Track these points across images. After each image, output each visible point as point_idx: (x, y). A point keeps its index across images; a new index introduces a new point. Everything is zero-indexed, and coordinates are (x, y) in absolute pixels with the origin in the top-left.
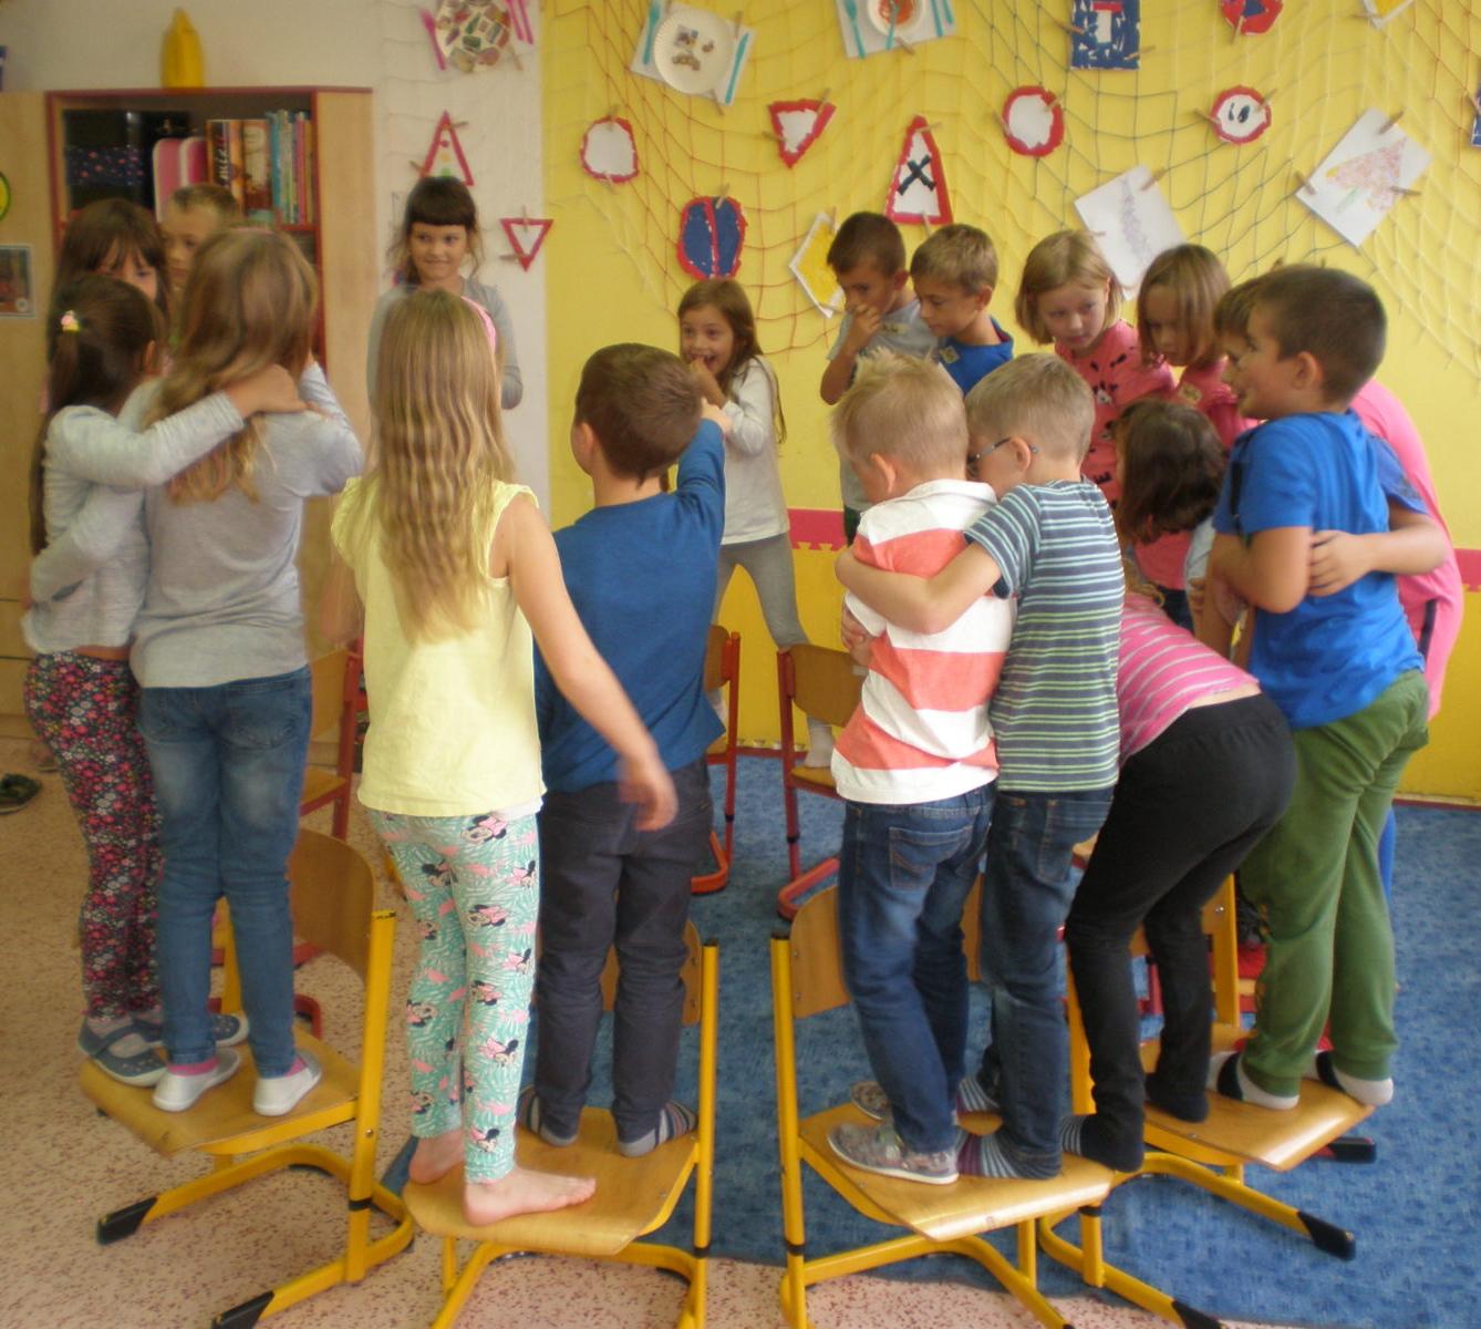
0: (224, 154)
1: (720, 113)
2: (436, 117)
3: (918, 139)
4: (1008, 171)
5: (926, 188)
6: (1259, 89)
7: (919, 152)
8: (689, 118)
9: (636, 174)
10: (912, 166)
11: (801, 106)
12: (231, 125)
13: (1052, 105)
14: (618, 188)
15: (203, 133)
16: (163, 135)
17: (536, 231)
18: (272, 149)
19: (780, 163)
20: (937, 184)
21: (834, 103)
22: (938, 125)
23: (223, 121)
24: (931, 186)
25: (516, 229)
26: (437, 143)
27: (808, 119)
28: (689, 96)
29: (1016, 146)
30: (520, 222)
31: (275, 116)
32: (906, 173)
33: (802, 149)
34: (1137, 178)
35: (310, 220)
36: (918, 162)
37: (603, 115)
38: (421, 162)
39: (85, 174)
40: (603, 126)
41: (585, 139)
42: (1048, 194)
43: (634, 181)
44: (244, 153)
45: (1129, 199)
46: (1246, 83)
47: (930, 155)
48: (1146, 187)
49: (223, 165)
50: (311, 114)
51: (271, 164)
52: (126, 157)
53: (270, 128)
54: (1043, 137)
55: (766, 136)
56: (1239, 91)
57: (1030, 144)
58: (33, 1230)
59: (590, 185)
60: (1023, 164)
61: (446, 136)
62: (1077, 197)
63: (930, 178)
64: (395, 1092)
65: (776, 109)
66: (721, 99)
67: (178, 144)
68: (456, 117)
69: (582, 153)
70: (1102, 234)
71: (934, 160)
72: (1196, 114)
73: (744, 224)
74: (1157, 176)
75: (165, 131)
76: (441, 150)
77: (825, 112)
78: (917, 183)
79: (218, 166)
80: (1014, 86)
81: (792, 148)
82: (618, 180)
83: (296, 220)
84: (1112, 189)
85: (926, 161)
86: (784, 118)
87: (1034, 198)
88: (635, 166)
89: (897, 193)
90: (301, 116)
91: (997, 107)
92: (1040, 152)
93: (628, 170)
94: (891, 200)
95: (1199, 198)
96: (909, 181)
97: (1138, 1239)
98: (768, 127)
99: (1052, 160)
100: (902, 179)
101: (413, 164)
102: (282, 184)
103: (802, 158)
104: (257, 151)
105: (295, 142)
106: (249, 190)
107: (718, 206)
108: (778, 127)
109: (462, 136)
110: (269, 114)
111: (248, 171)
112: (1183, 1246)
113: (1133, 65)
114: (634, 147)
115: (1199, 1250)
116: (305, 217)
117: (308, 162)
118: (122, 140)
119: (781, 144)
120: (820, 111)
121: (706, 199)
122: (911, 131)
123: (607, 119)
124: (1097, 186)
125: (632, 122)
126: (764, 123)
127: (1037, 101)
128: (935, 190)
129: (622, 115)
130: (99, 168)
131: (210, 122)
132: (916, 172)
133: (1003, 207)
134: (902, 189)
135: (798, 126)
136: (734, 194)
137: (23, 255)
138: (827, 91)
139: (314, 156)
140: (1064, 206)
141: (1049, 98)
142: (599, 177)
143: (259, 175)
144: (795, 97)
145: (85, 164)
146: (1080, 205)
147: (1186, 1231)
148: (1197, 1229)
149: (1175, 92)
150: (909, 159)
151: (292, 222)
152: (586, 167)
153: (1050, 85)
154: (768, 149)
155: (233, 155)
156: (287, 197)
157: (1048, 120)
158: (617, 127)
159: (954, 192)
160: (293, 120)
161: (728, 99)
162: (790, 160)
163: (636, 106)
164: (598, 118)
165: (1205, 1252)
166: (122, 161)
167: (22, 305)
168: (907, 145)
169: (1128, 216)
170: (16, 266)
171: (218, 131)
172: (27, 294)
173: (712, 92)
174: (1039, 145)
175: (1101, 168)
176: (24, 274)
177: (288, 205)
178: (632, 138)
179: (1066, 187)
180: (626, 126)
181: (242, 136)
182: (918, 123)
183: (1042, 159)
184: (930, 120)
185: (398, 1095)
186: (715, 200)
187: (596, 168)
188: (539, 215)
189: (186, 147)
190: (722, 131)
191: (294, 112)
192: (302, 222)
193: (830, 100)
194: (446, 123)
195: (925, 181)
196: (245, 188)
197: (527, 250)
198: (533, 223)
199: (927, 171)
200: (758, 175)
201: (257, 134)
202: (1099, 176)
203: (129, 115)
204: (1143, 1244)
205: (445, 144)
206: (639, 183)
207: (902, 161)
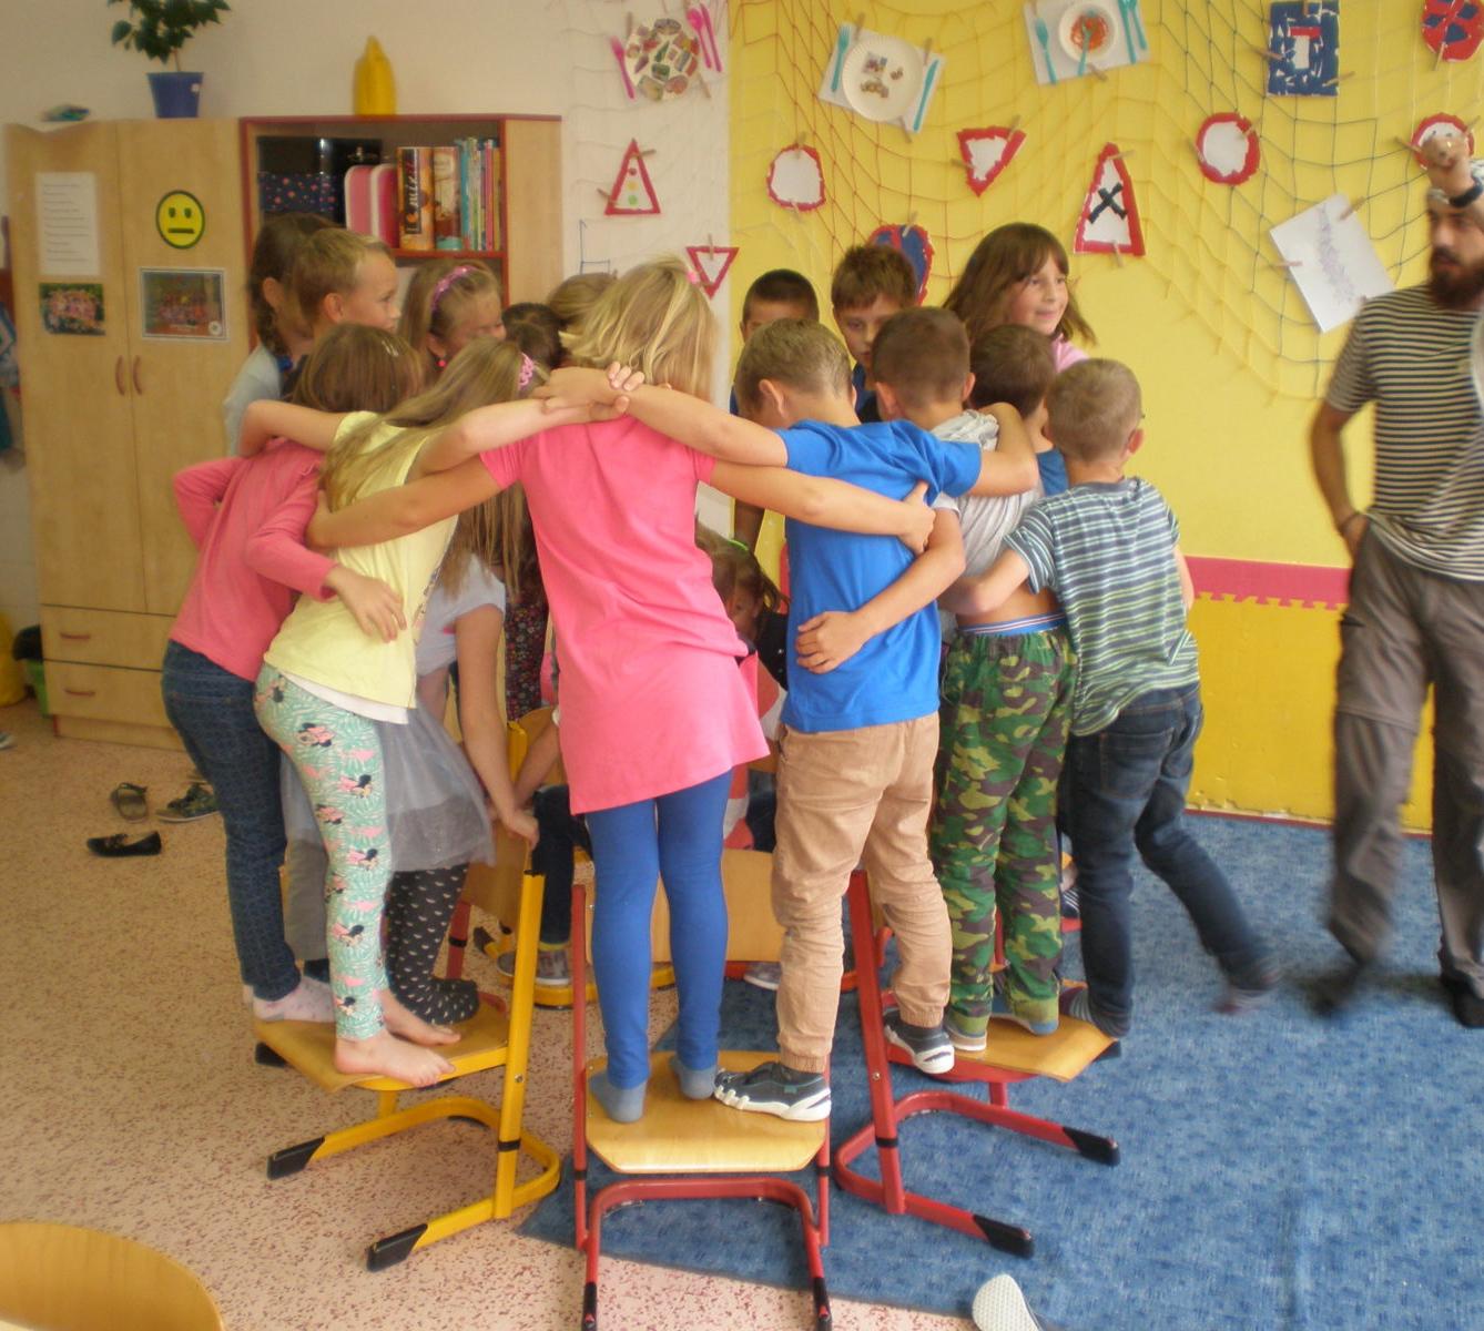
0: (414, 181)
1: (909, 141)
2: (625, 146)
3: (1109, 167)
4: (1202, 199)
5: (1117, 217)
6: (1462, 117)
7: (1110, 180)
8: (877, 146)
9: (823, 201)
10: (1103, 194)
11: (990, 133)
12: (420, 153)
13: (1248, 133)
14: (805, 216)
15: (394, 160)
16: (356, 162)
17: (722, 259)
18: (461, 175)
19: (969, 192)
20: (1128, 212)
21: (1024, 130)
22: (1130, 153)
23: (415, 149)
24: (1122, 214)
25: (702, 257)
26: (624, 170)
27: (999, 145)
28: (877, 123)
29: (1211, 174)
30: (705, 250)
31: (465, 144)
32: (1096, 201)
33: (991, 176)
34: (1335, 207)
35: (497, 247)
36: (1109, 190)
37: (790, 143)
38: (608, 190)
39: (278, 200)
40: (791, 154)
41: (772, 167)
42: (1242, 222)
43: (820, 209)
44: (433, 180)
45: (1327, 228)
46: (1449, 111)
47: (1122, 183)
48: (1344, 217)
49: (413, 192)
50: (500, 143)
51: (460, 192)
52: (319, 184)
53: (459, 156)
54: (1238, 165)
55: (954, 163)
56: (1441, 118)
57: (1225, 172)
58: (188, 1243)
59: (776, 213)
60: (1218, 192)
61: (633, 164)
62: (1273, 226)
63: (1122, 207)
64: (553, 1119)
65: (965, 136)
66: (910, 127)
67: (370, 170)
68: (643, 146)
69: (769, 181)
70: (1298, 264)
71: (1125, 188)
72: (1397, 141)
73: (930, 252)
74: (1356, 205)
75: (357, 158)
76: (628, 177)
77: (1014, 140)
78: (1108, 210)
79: (408, 193)
80: (1210, 114)
81: (980, 175)
82: (804, 207)
83: (484, 248)
84: (1309, 217)
85: (1117, 189)
86: (972, 145)
87: (1228, 227)
88: (822, 194)
89: (1087, 222)
90: (490, 144)
91: (1191, 134)
92: (1235, 180)
93: (814, 198)
94: (1081, 228)
95: (1398, 228)
96: (1100, 209)
97: (1306, 1301)
98: (957, 156)
99: (1247, 189)
100: (1092, 208)
101: (601, 192)
102: (471, 212)
103: (991, 186)
104: (447, 178)
105: (483, 169)
106: (439, 218)
107: (905, 234)
108: (966, 155)
109: (648, 163)
110: (459, 142)
111: (438, 199)
112: (1353, 1311)
113: (1331, 92)
114: (821, 175)
115: (1368, 1315)
116: (493, 243)
117: (496, 190)
118: (316, 167)
119: (970, 172)
120: (1010, 139)
121: (893, 227)
122: (1102, 159)
123: (794, 147)
124: (1294, 215)
125: (820, 151)
126: (953, 151)
127: (1231, 129)
128: (1126, 218)
129: (809, 143)
130: (292, 195)
131: (401, 149)
132: (1107, 200)
133: (1197, 237)
134: (1093, 217)
135: (987, 153)
136: (920, 223)
137: (217, 279)
138: (1016, 119)
139: (502, 183)
140: (1259, 235)
141: (1244, 125)
142: (785, 205)
143: (448, 202)
144: (984, 124)
145: (279, 190)
146: (1276, 234)
147: (1357, 1295)
148: (1368, 1293)
149: (1375, 120)
150: (1100, 187)
151: (480, 249)
152: (772, 195)
153: (1245, 112)
154: (958, 177)
155: (422, 181)
156: (475, 224)
157: (1243, 147)
158: (805, 155)
159: (1147, 220)
160: (481, 148)
161: (916, 127)
162: (978, 188)
163: (823, 132)
164: (785, 145)
165: (1375, 1319)
166: (314, 188)
167: (215, 328)
168: (1098, 173)
169: (1326, 248)
170: (209, 290)
171: (408, 157)
172: (220, 317)
173: (900, 119)
174: (1234, 173)
175: (1299, 197)
176: (218, 298)
177: (476, 231)
178: (819, 166)
179: (1261, 216)
180: (813, 154)
181: (432, 163)
182: (1109, 150)
183: (1237, 187)
184: (1122, 148)
185: (556, 1123)
186: (902, 228)
187: (782, 196)
188: (726, 244)
189: (377, 173)
190: (910, 159)
191: (482, 141)
192: (489, 249)
193: (1019, 127)
194: (633, 150)
195: (1116, 210)
196: (434, 215)
197: (712, 278)
198: (718, 251)
199: (1118, 199)
200: (945, 203)
201: (447, 162)
202: (1296, 205)
203: (323, 143)
204: (1311, 1308)
205: (633, 173)
206: (825, 211)
207: (1093, 189)
